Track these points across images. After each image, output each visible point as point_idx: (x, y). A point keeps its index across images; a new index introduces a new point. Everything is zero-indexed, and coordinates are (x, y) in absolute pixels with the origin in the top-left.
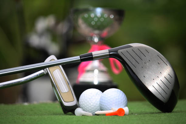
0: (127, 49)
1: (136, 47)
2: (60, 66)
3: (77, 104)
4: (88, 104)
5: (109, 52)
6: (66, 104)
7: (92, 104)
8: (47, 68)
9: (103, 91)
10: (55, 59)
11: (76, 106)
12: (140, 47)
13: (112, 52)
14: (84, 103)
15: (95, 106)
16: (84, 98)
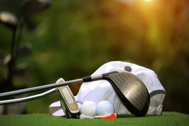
0: (115, 74)
1: (121, 73)
4: (87, 111)
5: (103, 76)
6: (72, 112)
7: (90, 111)
10: (64, 81)
13: (105, 76)
14: (84, 111)
15: (92, 113)
16: (84, 107)
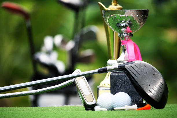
0: (131, 64)
1: (137, 63)
2: (84, 77)
3: (96, 103)
5: (119, 67)
6: (88, 103)
7: (106, 103)
8: (74, 78)
9: (114, 94)
10: (80, 71)
11: (95, 105)
12: (141, 63)
13: (120, 67)
14: (101, 102)
